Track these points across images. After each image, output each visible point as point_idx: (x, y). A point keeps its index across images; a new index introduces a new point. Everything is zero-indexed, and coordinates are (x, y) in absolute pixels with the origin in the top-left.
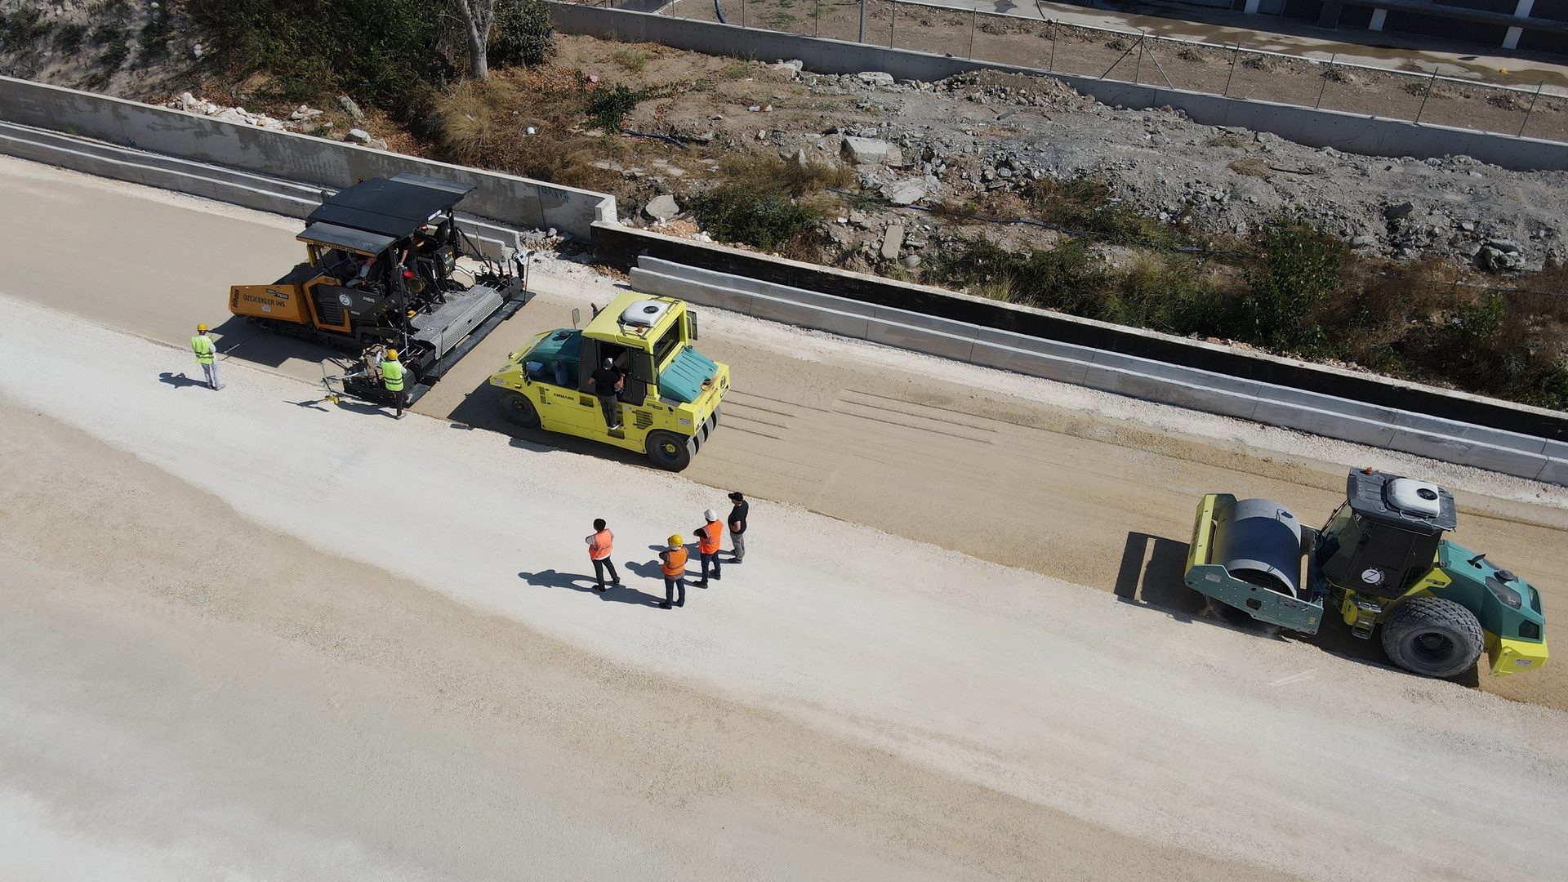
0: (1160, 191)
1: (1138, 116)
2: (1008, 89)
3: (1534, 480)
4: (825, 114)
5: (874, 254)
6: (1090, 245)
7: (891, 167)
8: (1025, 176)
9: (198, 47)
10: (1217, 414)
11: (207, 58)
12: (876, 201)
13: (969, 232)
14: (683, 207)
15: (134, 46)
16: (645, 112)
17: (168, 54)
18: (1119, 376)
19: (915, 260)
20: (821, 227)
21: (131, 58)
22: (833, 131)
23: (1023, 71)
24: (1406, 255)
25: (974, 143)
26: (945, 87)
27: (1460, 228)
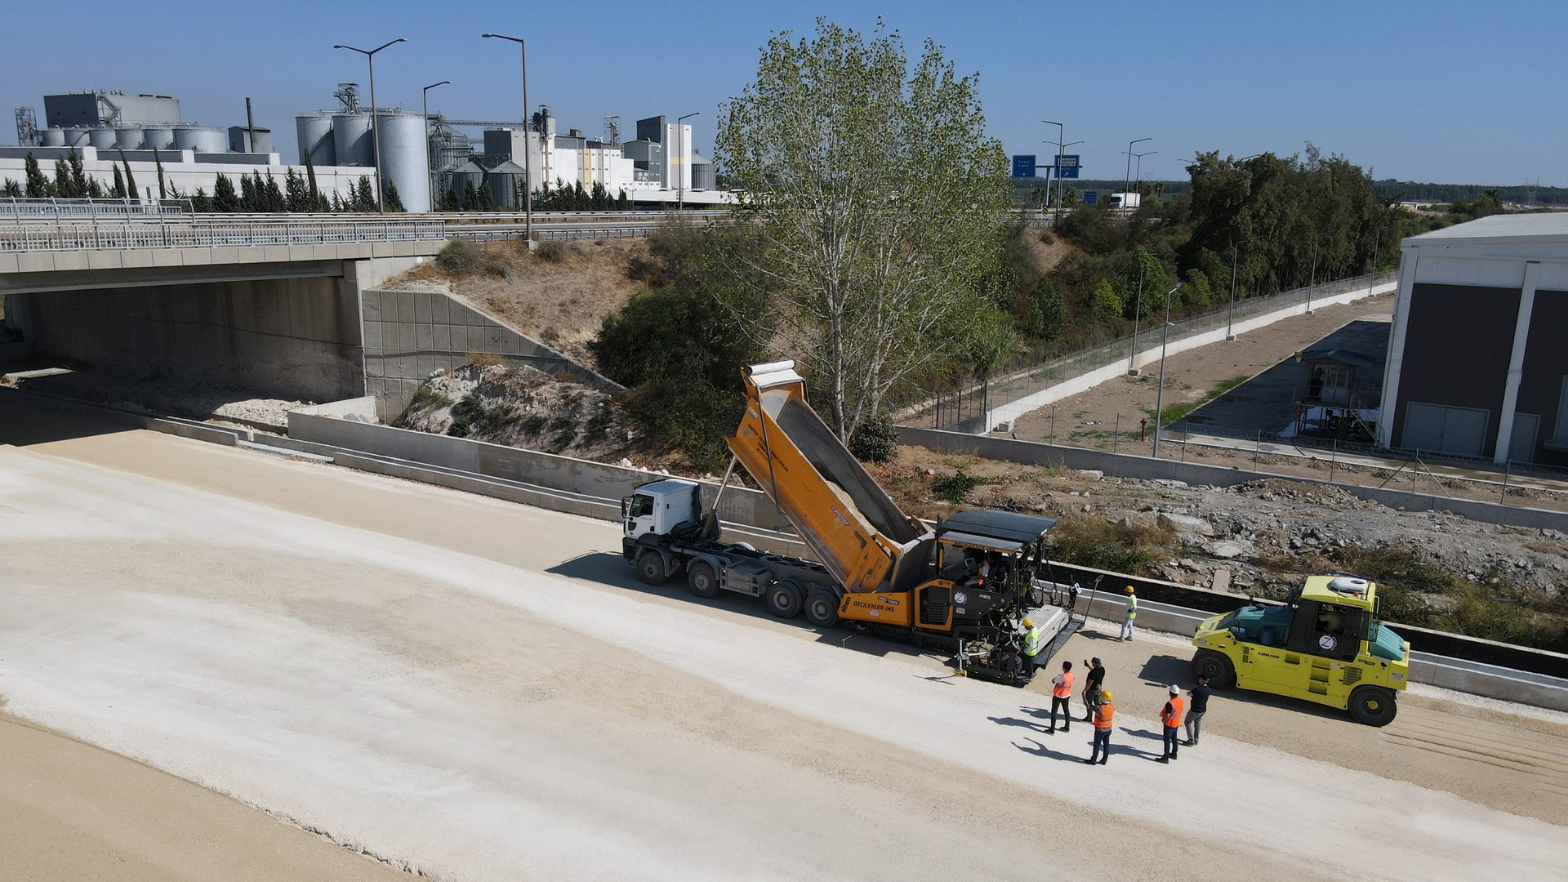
0: (1463, 558)
1: (1424, 515)
2: (1295, 492)
4: (1137, 500)
6: (1408, 592)
7: (1204, 535)
8: (1332, 544)
9: (630, 433)
11: (638, 440)
12: (1200, 554)
15: (581, 432)
16: (982, 492)
17: (606, 438)
18: (1468, 675)
20: (1155, 568)
21: (578, 439)
22: (1148, 509)
23: (1304, 480)
25: (1278, 521)
26: (1236, 491)
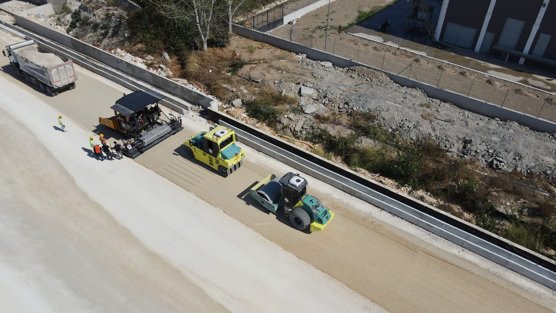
0: (392, 121)
1: (404, 90)
2: (365, 75)
3: (461, 246)
4: (301, 77)
5: (292, 129)
6: (360, 137)
7: (312, 99)
9: (126, 34)
10: (369, 203)
11: (128, 37)
12: (300, 111)
13: (323, 126)
14: (243, 103)
15: (111, 31)
16: (246, 69)
17: (119, 35)
19: (304, 132)
20: (279, 117)
21: (110, 34)
22: (299, 84)
23: (373, 68)
24: (464, 158)
25: (341, 94)
26: (346, 71)
27: (488, 151)
